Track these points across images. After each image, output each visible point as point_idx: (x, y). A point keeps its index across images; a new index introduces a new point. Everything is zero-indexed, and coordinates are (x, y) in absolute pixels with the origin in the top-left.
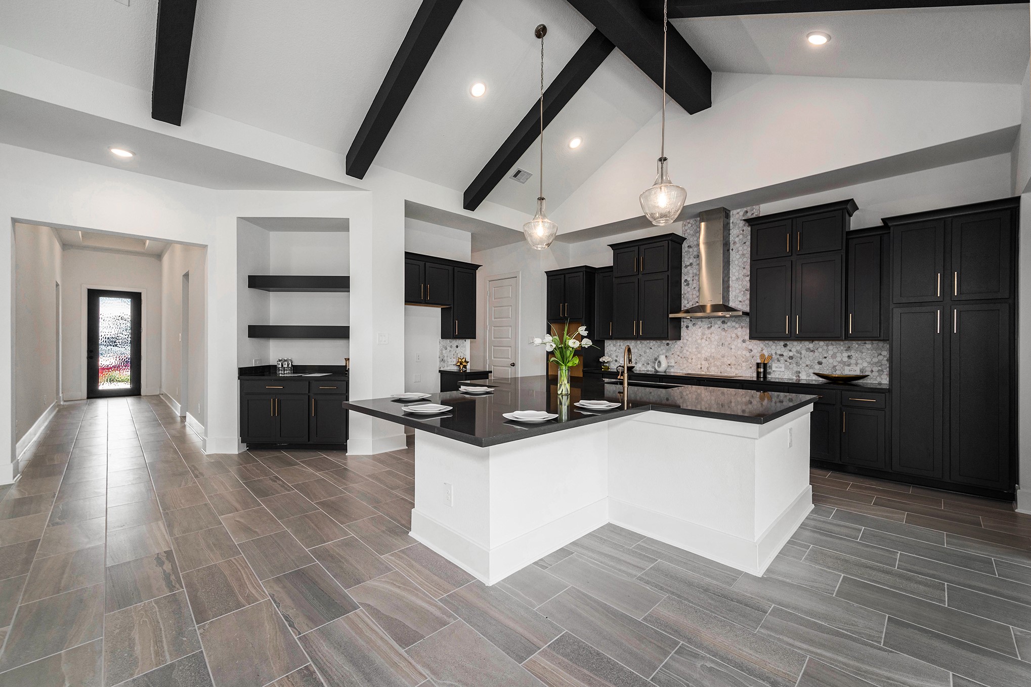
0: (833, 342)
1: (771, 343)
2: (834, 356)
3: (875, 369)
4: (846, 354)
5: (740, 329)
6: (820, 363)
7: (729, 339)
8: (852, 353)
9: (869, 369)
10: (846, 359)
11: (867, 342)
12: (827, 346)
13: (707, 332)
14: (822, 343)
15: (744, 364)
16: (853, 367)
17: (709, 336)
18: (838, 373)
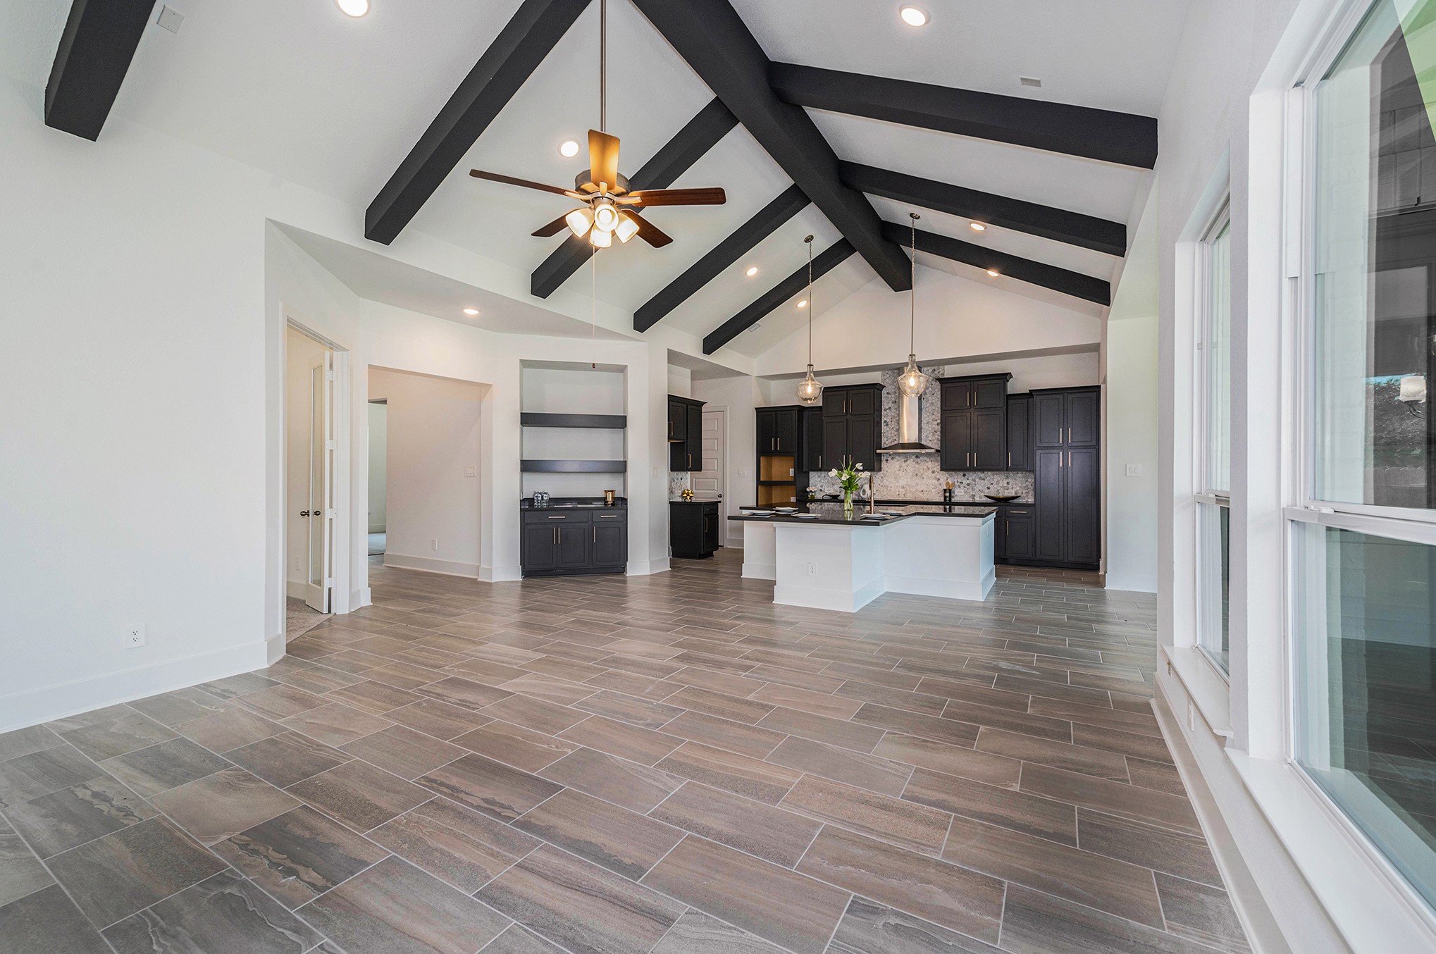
0: (997, 473)
1: (954, 473)
2: (998, 483)
3: (1024, 491)
4: (1005, 481)
5: (930, 463)
6: (988, 488)
7: (921, 470)
8: (1010, 480)
9: (1020, 492)
10: (1005, 485)
11: (1019, 472)
12: (993, 475)
13: (904, 464)
14: (990, 473)
15: (934, 490)
16: (1010, 491)
17: (905, 468)
18: (1001, 496)
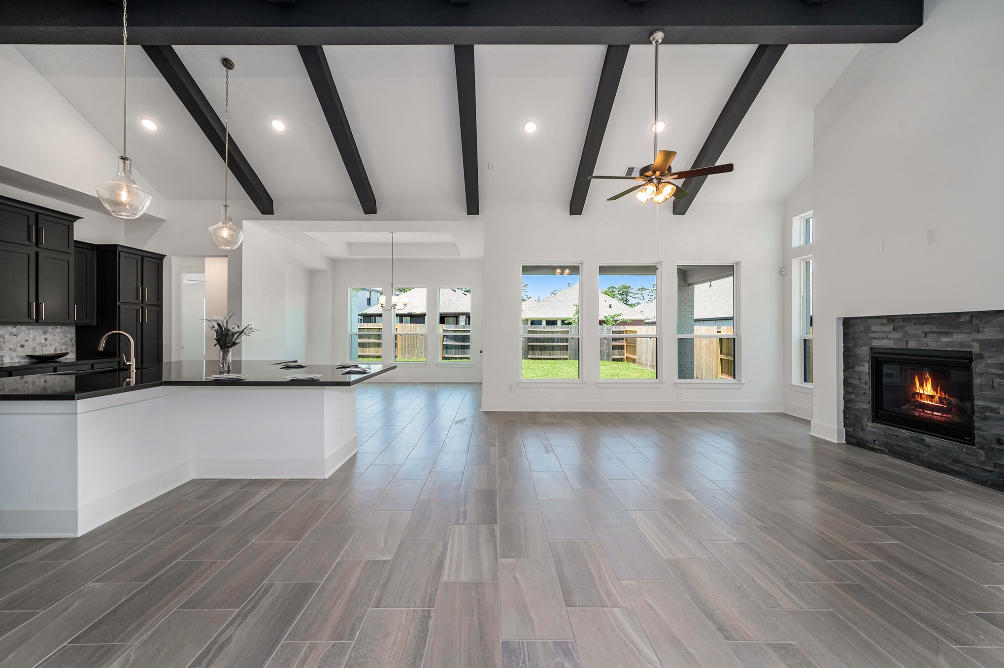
0: (33, 327)
2: (34, 339)
3: (63, 348)
4: (43, 337)
6: (22, 346)
8: (48, 336)
9: (59, 348)
10: (43, 341)
11: (58, 327)
12: (29, 330)
14: (24, 328)
16: (48, 348)
18: (37, 354)
